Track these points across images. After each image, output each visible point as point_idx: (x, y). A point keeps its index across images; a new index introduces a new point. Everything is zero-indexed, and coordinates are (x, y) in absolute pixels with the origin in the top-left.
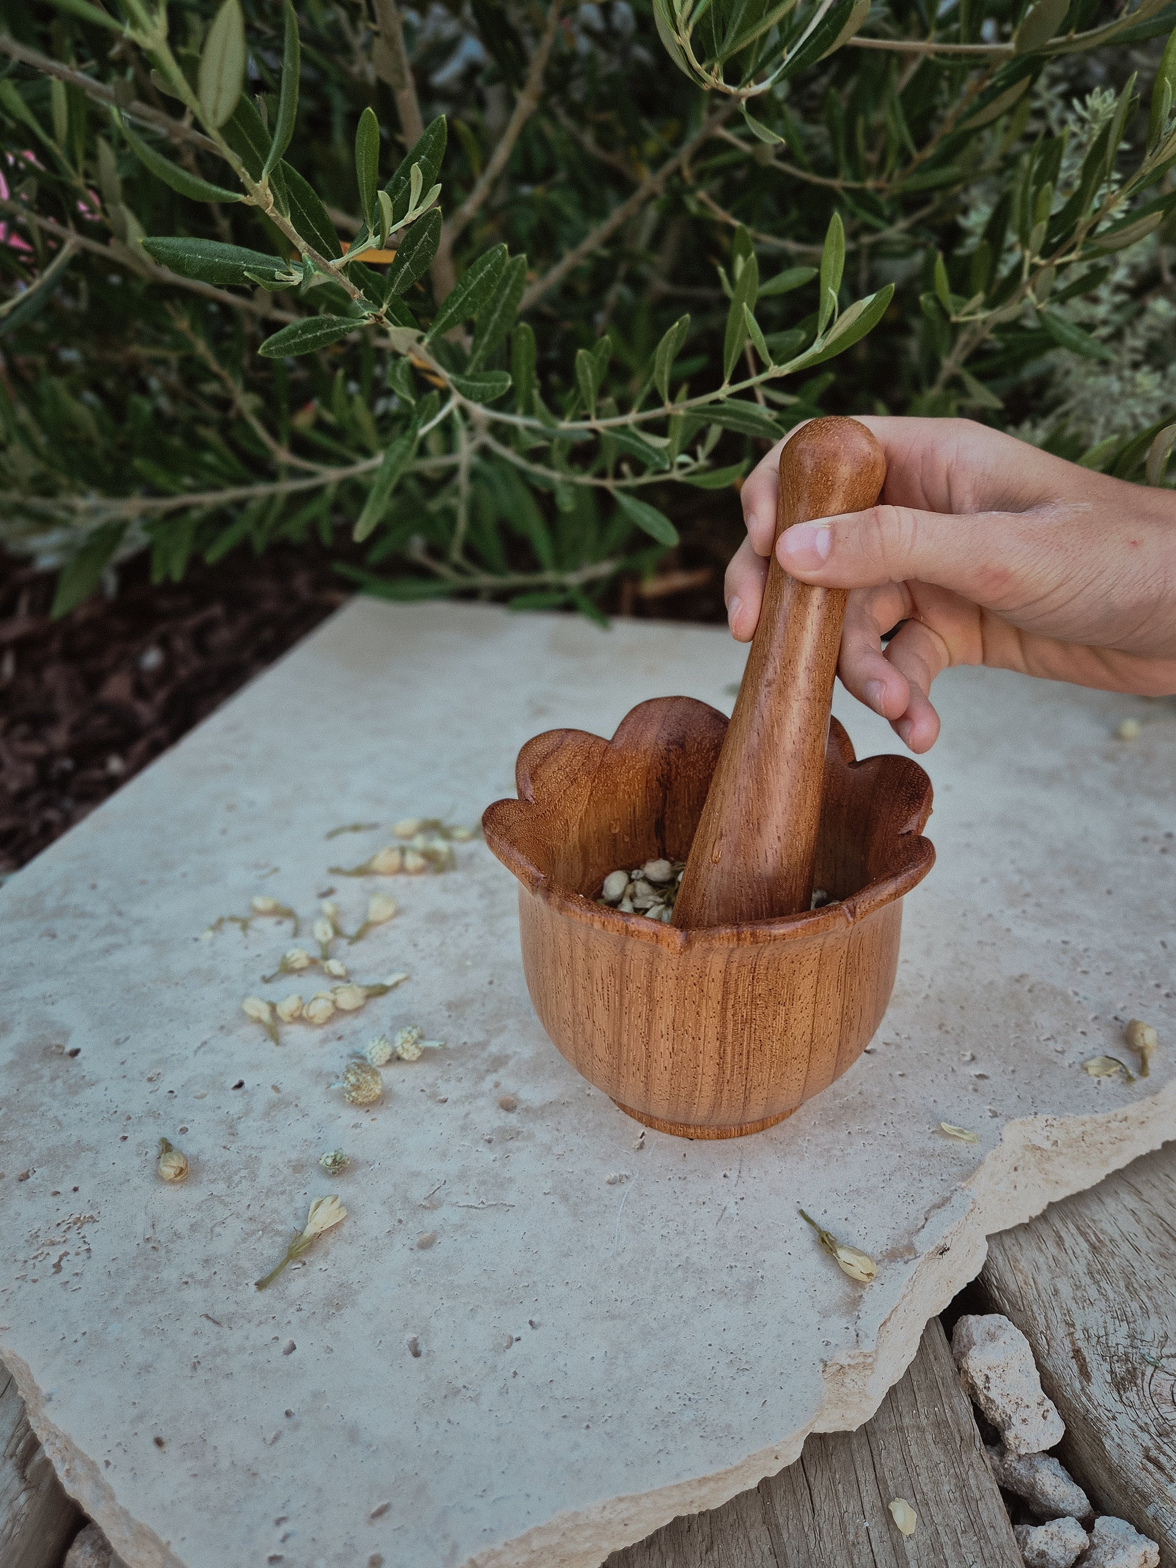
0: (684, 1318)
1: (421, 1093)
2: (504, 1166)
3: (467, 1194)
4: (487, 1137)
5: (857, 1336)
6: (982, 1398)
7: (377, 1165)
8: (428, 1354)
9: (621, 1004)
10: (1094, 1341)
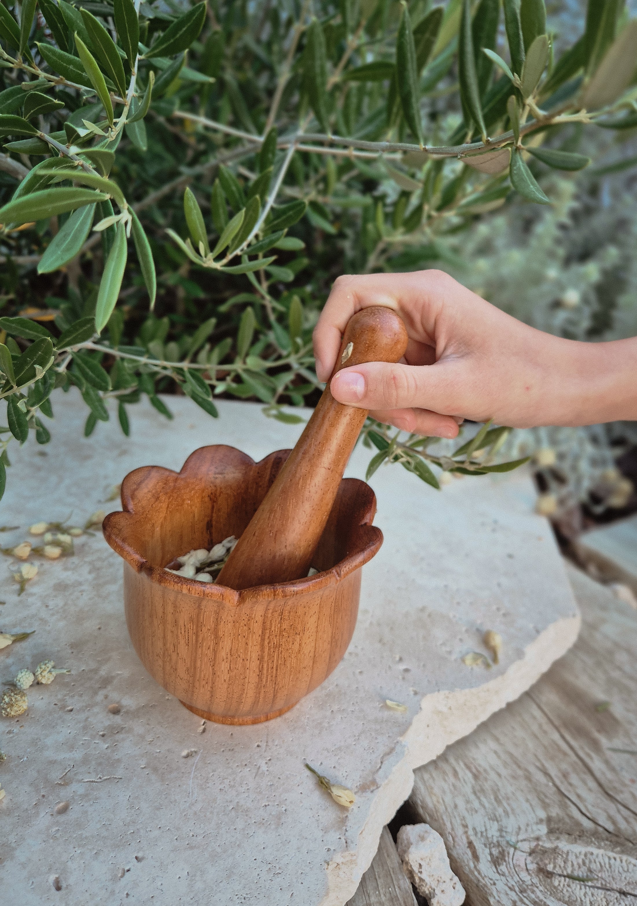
0: (238, 843)
1: (55, 706)
2: (113, 751)
3: (89, 773)
4: (101, 733)
5: (346, 842)
6: (417, 880)
7: (25, 758)
8: (67, 888)
9: (197, 641)
10: (479, 835)
